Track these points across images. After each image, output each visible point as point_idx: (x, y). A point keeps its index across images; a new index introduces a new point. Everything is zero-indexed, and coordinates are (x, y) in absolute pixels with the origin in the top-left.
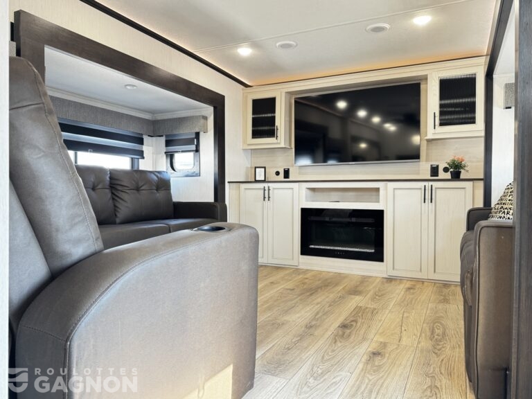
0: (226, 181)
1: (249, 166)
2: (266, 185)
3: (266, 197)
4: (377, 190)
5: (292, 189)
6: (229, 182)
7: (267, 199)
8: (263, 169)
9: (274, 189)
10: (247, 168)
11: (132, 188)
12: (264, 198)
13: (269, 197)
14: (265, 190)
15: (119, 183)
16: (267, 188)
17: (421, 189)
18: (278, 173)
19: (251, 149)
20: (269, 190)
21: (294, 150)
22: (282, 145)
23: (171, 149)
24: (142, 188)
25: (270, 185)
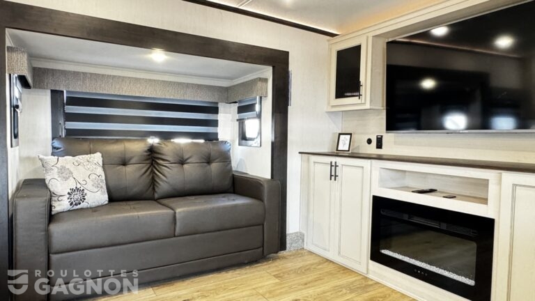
1: (333, 132)
2: (333, 159)
4: (485, 183)
5: (363, 167)
6: (300, 153)
7: (333, 178)
9: (341, 165)
11: (172, 162)
12: (331, 175)
13: (335, 176)
14: (332, 166)
15: (160, 156)
16: (334, 164)
18: (369, 141)
20: (336, 166)
22: (367, 106)
23: (244, 115)
24: (188, 161)
25: (338, 159)
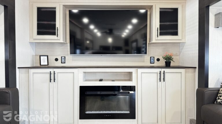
0: (17, 67)
1: (34, 54)
2: (51, 70)
3: (52, 78)
5: (73, 73)
6: (18, 68)
8: (46, 57)
9: (58, 73)
10: (33, 56)
12: (51, 79)
13: (54, 79)
14: (51, 74)
16: (52, 73)
17: (157, 73)
18: (56, 60)
19: (36, 43)
20: (54, 74)
21: (69, 44)
22: (61, 41)
25: (55, 70)
